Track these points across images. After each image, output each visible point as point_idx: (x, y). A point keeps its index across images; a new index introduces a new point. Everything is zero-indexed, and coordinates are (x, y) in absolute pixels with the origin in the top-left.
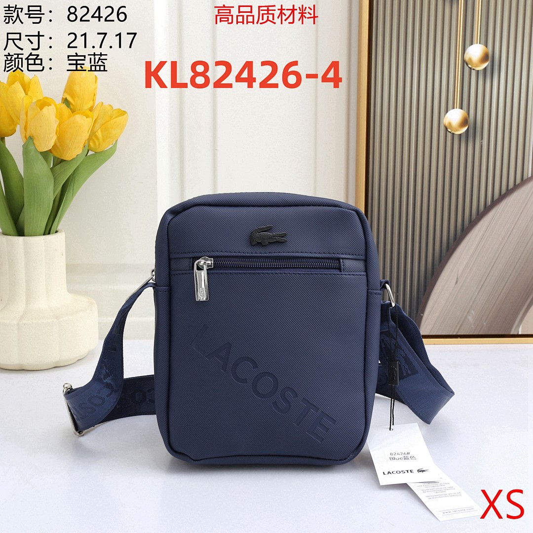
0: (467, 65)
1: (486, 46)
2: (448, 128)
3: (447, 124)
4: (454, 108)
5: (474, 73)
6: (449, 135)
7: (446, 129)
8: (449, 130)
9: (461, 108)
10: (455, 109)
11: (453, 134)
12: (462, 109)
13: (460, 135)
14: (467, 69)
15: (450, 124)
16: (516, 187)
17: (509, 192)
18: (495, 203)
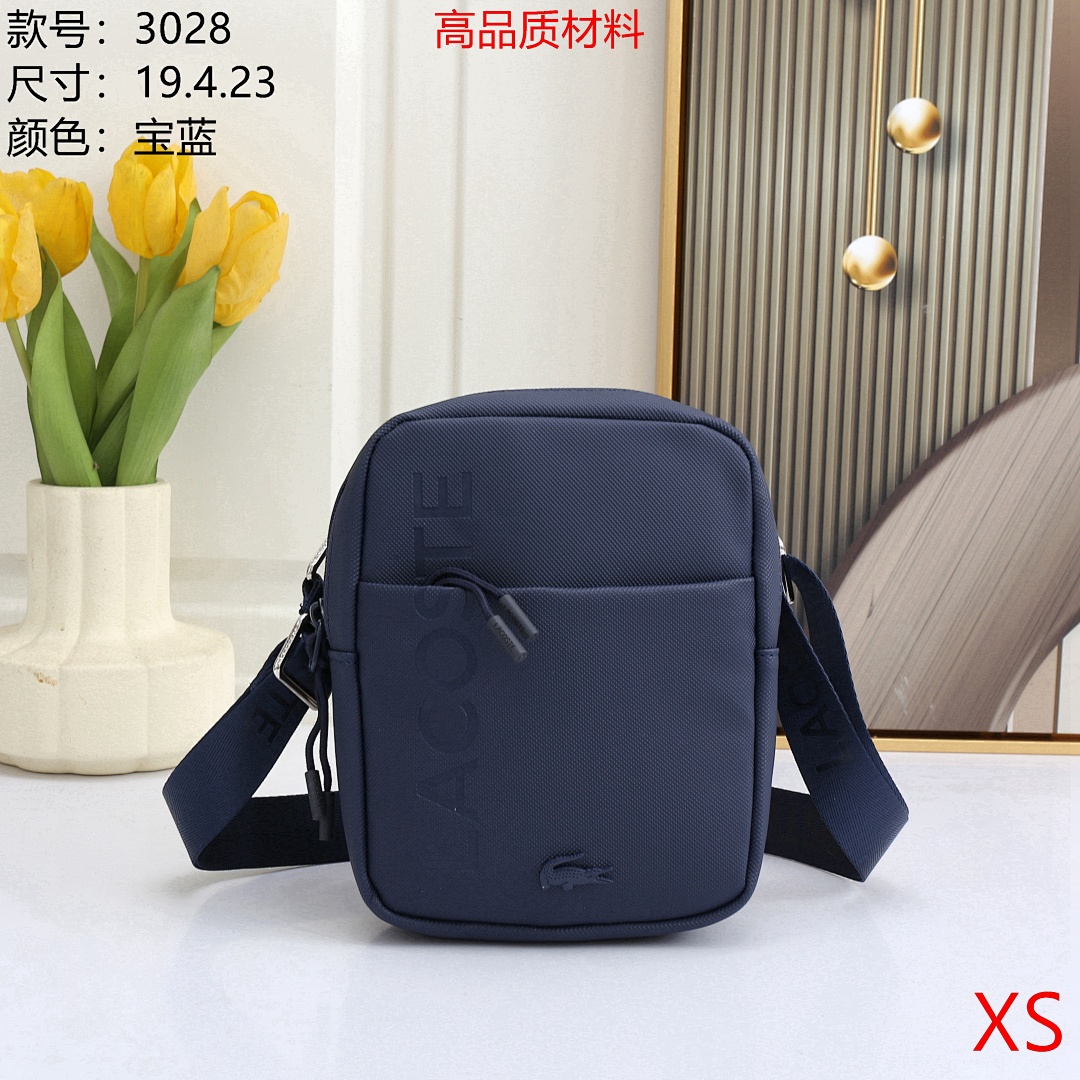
0: (894, 142)
1: (935, 101)
2: (851, 275)
3: (849, 268)
4: (864, 234)
5: (907, 160)
6: (854, 293)
7: (848, 278)
8: (854, 281)
9: (881, 233)
10: (867, 237)
11: (863, 289)
12: (881, 235)
13: (879, 292)
14: (892, 152)
15: (856, 268)
16: (1001, 407)
17: (985, 418)
18: (954, 441)
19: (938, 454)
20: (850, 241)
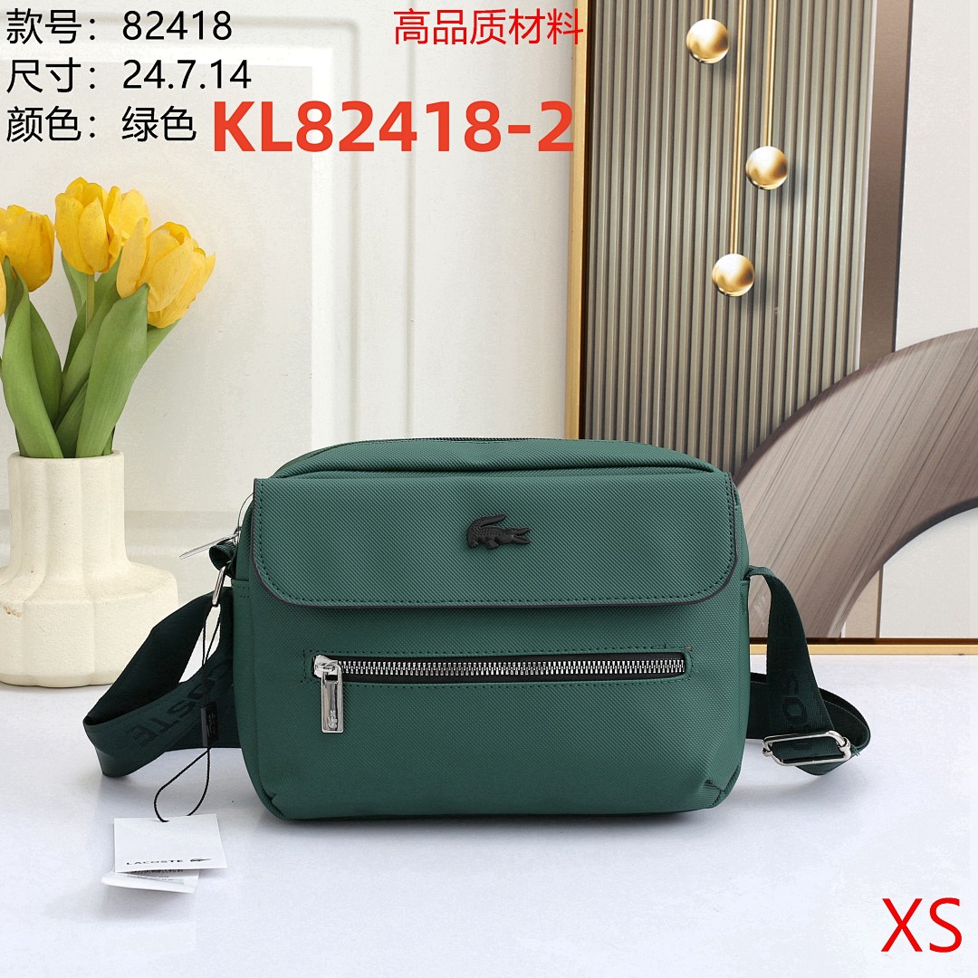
0: (751, 180)
1: (783, 150)
2: (718, 285)
3: (717, 279)
4: (729, 253)
5: (762, 195)
6: (721, 298)
7: (717, 287)
8: (721, 290)
9: (741, 252)
10: (731, 255)
11: (728, 295)
12: (742, 254)
13: (741, 297)
14: (750, 188)
15: (722, 279)
16: (835, 387)
17: (823, 395)
18: (799, 413)
19: (787, 423)
20: (718, 259)
